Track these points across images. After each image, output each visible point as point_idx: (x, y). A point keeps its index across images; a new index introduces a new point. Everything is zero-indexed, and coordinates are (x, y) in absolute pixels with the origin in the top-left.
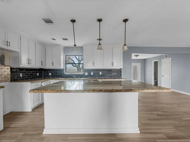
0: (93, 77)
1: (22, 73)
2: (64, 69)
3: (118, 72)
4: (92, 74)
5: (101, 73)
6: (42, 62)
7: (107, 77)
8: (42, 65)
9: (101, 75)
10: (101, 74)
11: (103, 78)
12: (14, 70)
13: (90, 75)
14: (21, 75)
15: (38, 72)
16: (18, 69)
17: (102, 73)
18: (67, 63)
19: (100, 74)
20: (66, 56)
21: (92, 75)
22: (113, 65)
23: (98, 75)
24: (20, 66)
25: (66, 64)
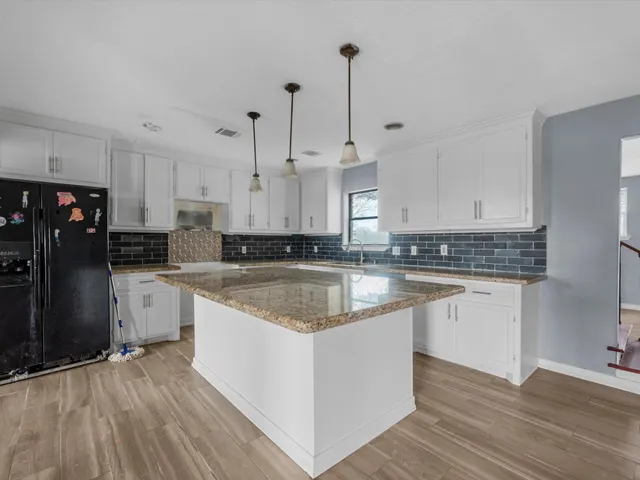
0: (415, 263)
1: (247, 244)
2: (341, 235)
3: (529, 245)
4: (414, 251)
5: (444, 250)
6: (287, 219)
7: (469, 266)
8: (287, 226)
9: (449, 258)
10: (446, 254)
11: (455, 272)
12: (228, 240)
13: (408, 257)
14: (244, 250)
15: (289, 244)
16: (238, 239)
17: (449, 252)
18: (355, 215)
19: (442, 254)
20: (350, 195)
21: (413, 257)
22: (478, 214)
23: (434, 258)
24: (230, 231)
25: (351, 219)
